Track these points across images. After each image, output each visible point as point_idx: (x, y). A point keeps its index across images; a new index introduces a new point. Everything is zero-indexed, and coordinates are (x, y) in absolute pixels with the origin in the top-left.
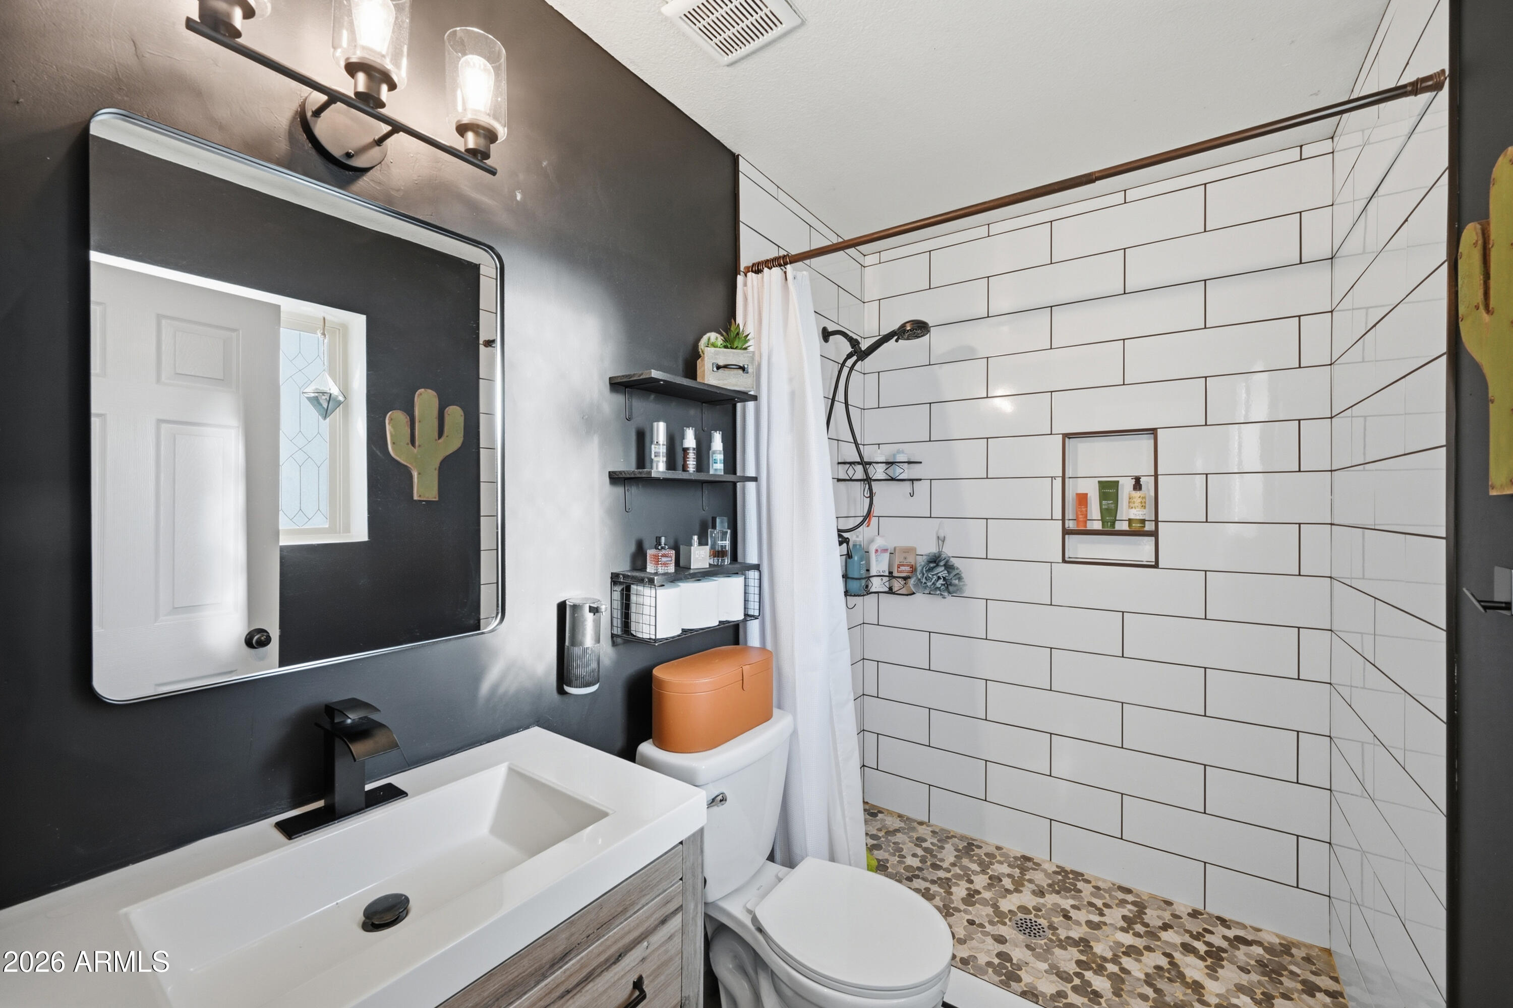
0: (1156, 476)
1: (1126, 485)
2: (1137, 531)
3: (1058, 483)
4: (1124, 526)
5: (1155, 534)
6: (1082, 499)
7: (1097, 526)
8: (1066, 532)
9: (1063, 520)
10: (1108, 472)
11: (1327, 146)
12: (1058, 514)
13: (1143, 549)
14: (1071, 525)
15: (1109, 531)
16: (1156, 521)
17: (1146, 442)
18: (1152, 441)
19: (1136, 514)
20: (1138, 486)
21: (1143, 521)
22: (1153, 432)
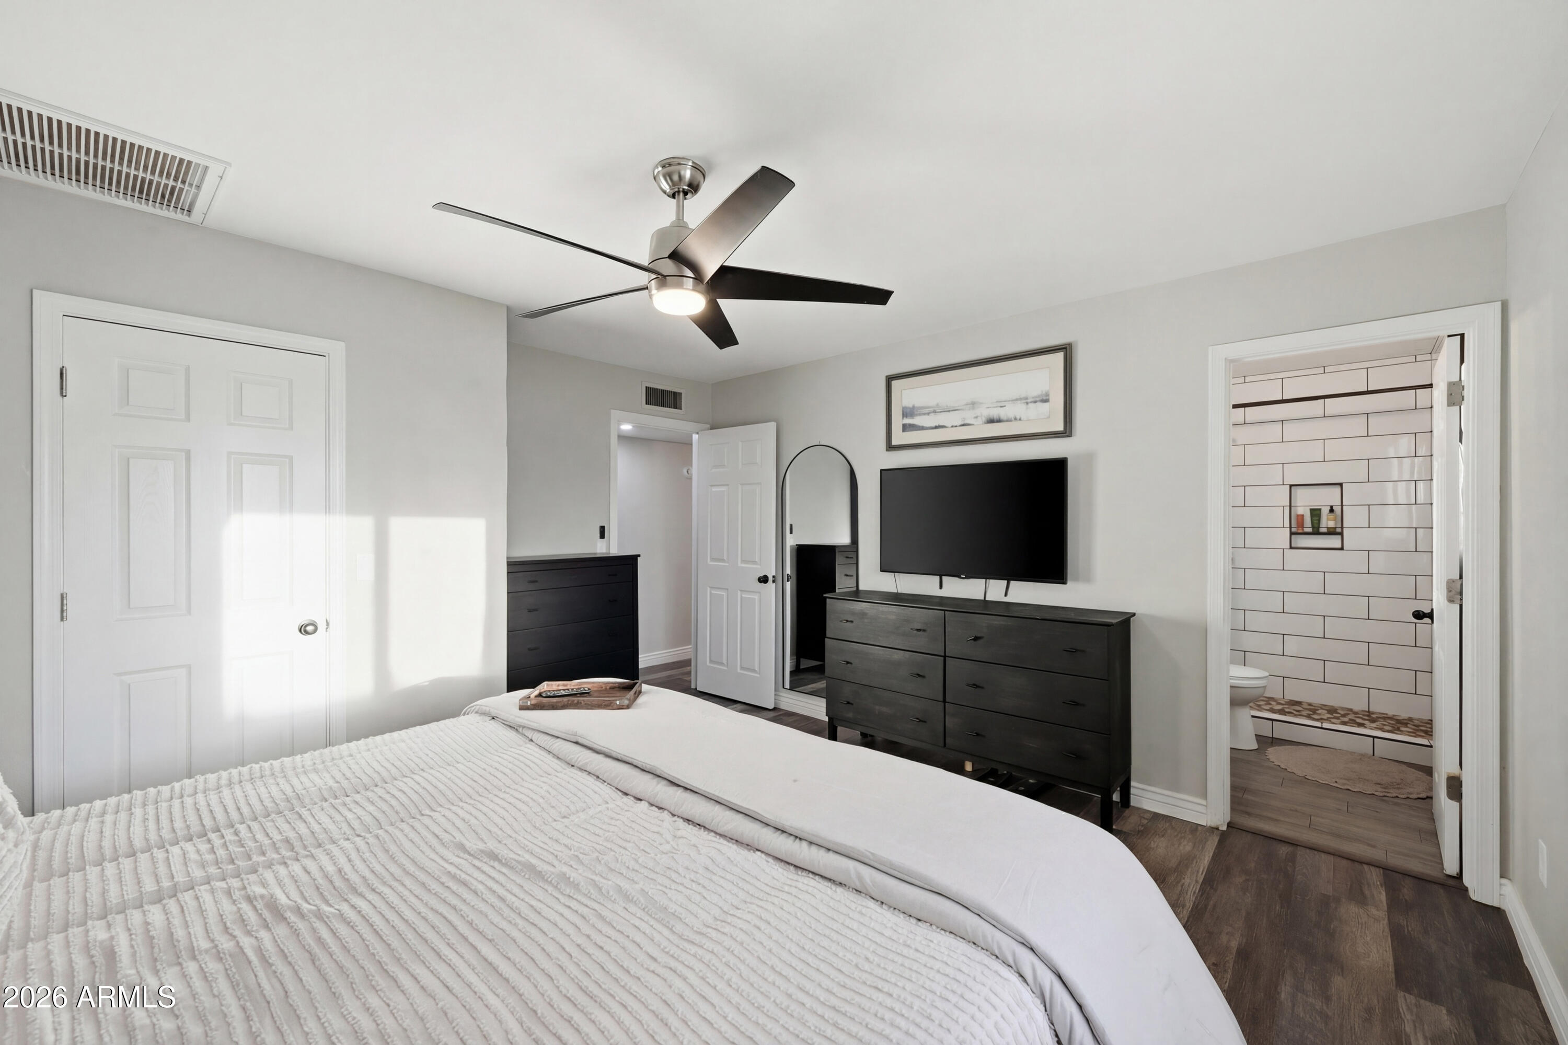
0: (1342, 505)
1: (1325, 511)
2: (1331, 532)
3: (1287, 509)
4: (1324, 530)
5: (1341, 534)
6: (1301, 518)
7: (1310, 530)
8: (1292, 534)
9: (1291, 527)
10: (1316, 504)
11: (1428, 357)
12: (1287, 524)
13: (1335, 541)
14: (1294, 530)
15: (1316, 532)
16: (1342, 528)
17: (1338, 489)
18: (1340, 489)
19: (1331, 524)
20: (1332, 510)
21: (1335, 528)
22: (1341, 485)
